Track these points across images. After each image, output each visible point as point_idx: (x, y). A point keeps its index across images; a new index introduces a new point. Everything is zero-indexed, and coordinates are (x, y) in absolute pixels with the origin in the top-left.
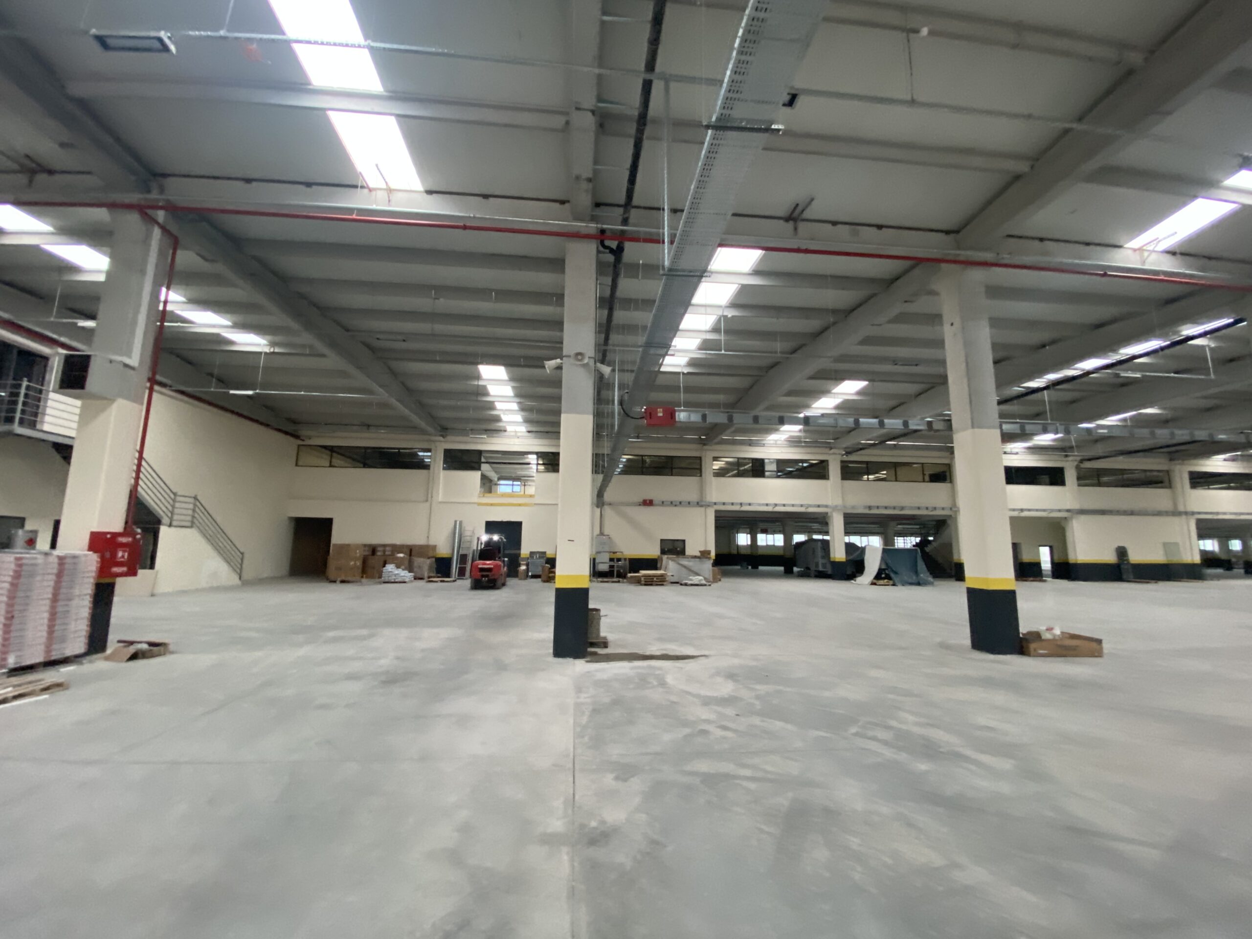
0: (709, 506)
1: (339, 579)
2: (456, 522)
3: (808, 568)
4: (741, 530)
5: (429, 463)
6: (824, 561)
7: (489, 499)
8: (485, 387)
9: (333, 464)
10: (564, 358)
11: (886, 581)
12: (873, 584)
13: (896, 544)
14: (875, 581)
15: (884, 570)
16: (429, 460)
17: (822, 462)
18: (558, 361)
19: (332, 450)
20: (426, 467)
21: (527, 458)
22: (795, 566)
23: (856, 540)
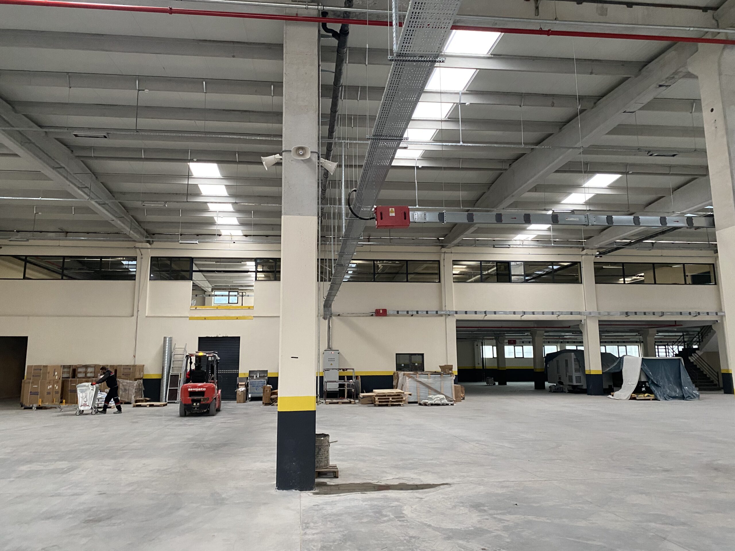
0: (449, 315)
1: (35, 405)
2: (165, 338)
3: (561, 383)
4: (486, 342)
5: (134, 273)
6: (578, 374)
7: (202, 312)
8: (196, 186)
9: (26, 276)
10: (283, 154)
11: (646, 395)
12: (632, 398)
13: (657, 354)
14: (635, 395)
15: (644, 383)
16: (135, 270)
17: (574, 263)
18: (278, 156)
19: (25, 260)
20: (132, 277)
21: (245, 265)
22: (547, 381)
23: (612, 349)
